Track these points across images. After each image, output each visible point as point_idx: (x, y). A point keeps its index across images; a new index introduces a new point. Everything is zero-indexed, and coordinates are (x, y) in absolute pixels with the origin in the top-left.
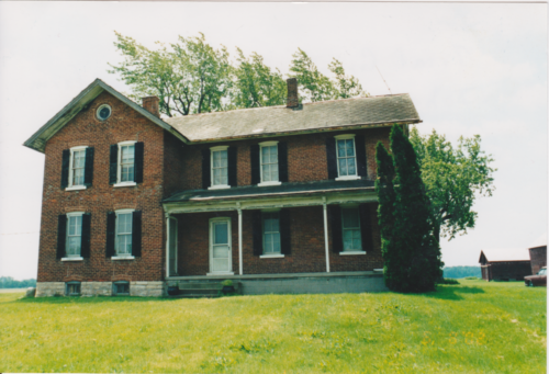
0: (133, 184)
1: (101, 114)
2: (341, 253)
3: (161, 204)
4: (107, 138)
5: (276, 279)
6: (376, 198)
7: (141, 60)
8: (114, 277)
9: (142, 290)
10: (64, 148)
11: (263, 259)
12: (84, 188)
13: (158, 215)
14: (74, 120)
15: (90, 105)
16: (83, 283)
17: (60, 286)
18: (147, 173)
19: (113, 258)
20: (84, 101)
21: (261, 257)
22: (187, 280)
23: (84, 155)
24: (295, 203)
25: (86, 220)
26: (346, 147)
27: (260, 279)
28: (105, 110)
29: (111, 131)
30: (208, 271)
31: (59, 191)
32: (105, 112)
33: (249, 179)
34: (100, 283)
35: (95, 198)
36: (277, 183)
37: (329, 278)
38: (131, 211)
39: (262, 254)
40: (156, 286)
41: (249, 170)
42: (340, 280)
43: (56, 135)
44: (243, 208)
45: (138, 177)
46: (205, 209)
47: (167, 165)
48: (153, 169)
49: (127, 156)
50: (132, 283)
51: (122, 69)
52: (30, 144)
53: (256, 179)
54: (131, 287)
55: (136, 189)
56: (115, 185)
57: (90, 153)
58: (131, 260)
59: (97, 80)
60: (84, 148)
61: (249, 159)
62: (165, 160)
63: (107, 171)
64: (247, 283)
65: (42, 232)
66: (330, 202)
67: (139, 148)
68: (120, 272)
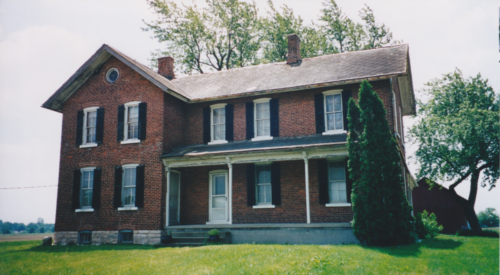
0: (137, 141)
1: (111, 77)
2: (327, 205)
3: (161, 158)
4: (116, 98)
5: (261, 229)
6: (347, 153)
7: (173, 18)
8: (120, 227)
9: (143, 238)
10: (79, 109)
11: (256, 209)
12: (96, 145)
13: (159, 169)
14: (87, 84)
15: (101, 69)
16: (94, 232)
17: (74, 235)
18: (149, 131)
19: (120, 209)
20: (94, 66)
21: (254, 207)
22: (183, 230)
23: (95, 115)
24: (279, 158)
25: (97, 174)
26: (334, 101)
27: (247, 229)
28: (114, 73)
29: (119, 93)
30: (208, 220)
31: (75, 148)
32: (113, 75)
33: (245, 134)
34: (108, 232)
35: (105, 154)
36: (269, 138)
37: (308, 229)
38: (135, 166)
39: (255, 204)
40: (155, 235)
41: (244, 126)
42: (318, 231)
43: (72, 97)
44: (233, 162)
45: (142, 135)
46: (199, 163)
47: (167, 123)
48: (154, 127)
49: (133, 116)
50: (135, 232)
51: (155, 27)
52: (48, 105)
53: (250, 134)
54: (135, 235)
55: (140, 146)
56: (122, 143)
57: (101, 113)
58: (134, 211)
59: (104, 46)
60: (95, 108)
61: (244, 115)
62: (166, 118)
63: (116, 129)
64: (235, 233)
65: (60, 185)
66: (310, 156)
67: (143, 108)
68: (125, 222)
